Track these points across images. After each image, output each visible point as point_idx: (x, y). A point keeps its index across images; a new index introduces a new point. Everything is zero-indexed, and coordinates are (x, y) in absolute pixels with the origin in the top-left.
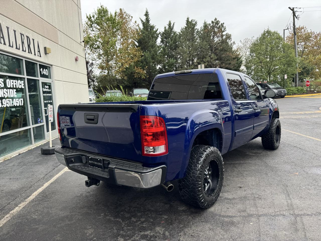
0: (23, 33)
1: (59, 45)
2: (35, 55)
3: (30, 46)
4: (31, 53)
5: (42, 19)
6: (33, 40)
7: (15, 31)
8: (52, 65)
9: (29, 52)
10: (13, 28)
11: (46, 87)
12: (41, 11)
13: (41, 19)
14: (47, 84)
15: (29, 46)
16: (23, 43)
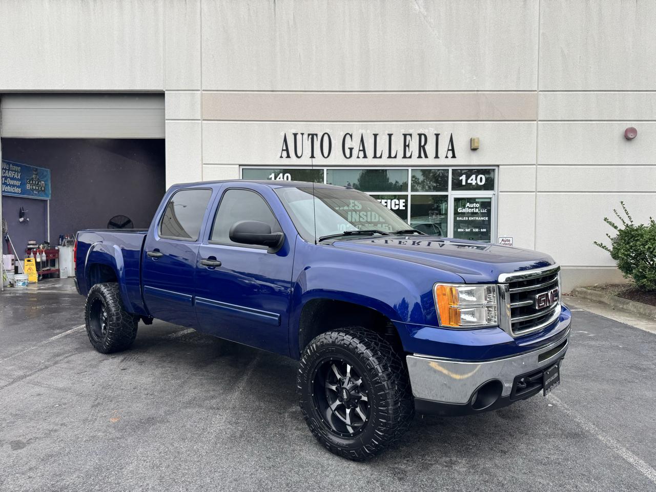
0: (410, 132)
1: (540, 121)
2: (437, 157)
3: (425, 147)
4: (426, 156)
5: (478, 91)
6: (437, 135)
7: (390, 135)
8: (498, 166)
9: (420, 157)
10: (387, 132)
11: (468, 204)
12: (475, 78)
13: (476, 92)
14: (477, 200)
15: (422, 148)
16: (406, 146)
